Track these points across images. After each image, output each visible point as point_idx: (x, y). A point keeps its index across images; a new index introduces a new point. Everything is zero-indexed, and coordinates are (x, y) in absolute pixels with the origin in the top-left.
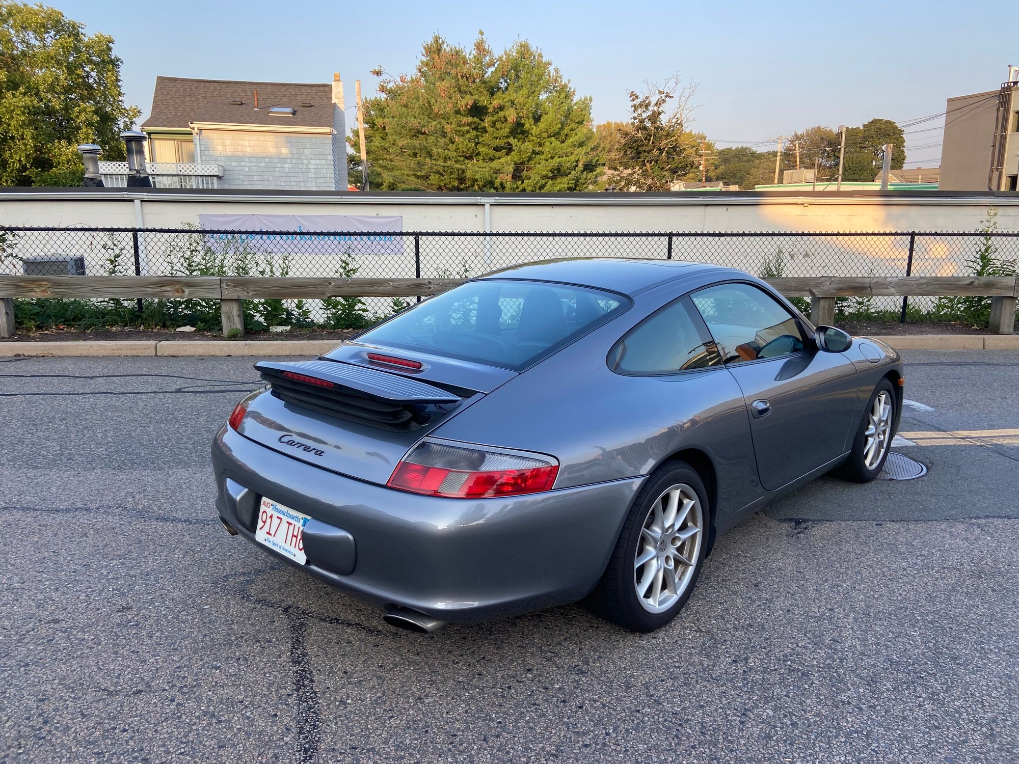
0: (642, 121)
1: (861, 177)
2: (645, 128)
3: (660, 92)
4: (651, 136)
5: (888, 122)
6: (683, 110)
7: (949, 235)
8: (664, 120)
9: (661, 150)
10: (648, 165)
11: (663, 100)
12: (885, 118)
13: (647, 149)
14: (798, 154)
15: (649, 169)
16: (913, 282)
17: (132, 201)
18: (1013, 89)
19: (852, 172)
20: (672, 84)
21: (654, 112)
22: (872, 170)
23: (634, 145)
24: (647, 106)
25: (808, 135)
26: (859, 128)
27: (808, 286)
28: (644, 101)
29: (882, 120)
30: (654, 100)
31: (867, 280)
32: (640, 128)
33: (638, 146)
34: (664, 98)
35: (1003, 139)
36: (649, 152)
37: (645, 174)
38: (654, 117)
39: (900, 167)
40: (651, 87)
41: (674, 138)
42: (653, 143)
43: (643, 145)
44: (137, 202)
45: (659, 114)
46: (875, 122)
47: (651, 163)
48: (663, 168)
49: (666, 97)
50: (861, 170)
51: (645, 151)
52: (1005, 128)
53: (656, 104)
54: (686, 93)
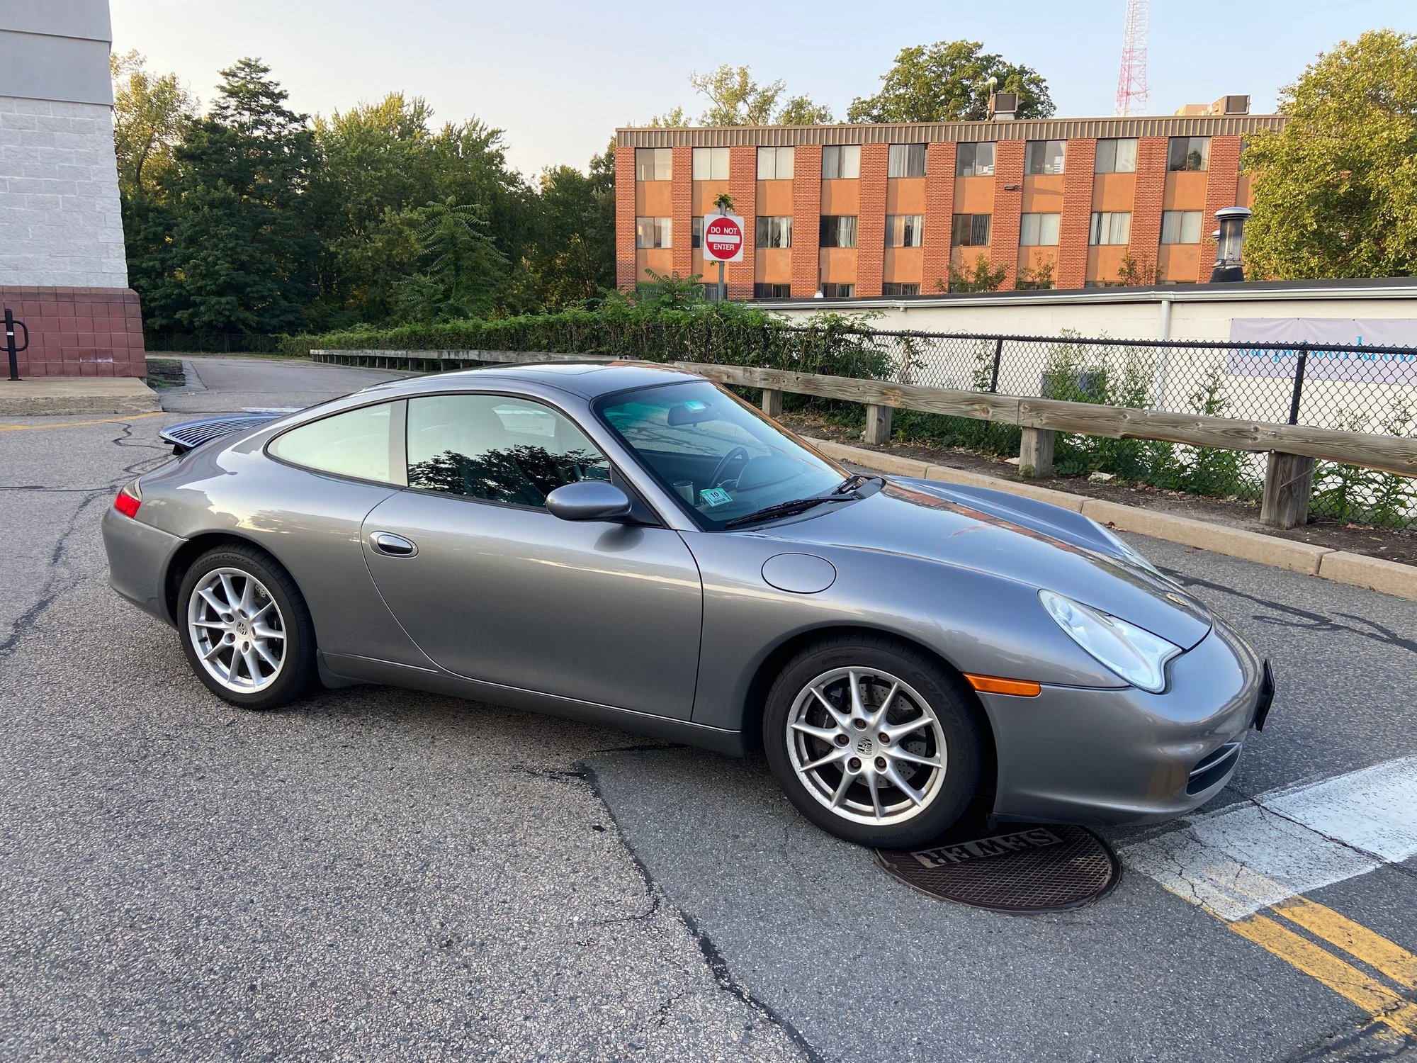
17: (1160, 302)
44: (1165, 304)
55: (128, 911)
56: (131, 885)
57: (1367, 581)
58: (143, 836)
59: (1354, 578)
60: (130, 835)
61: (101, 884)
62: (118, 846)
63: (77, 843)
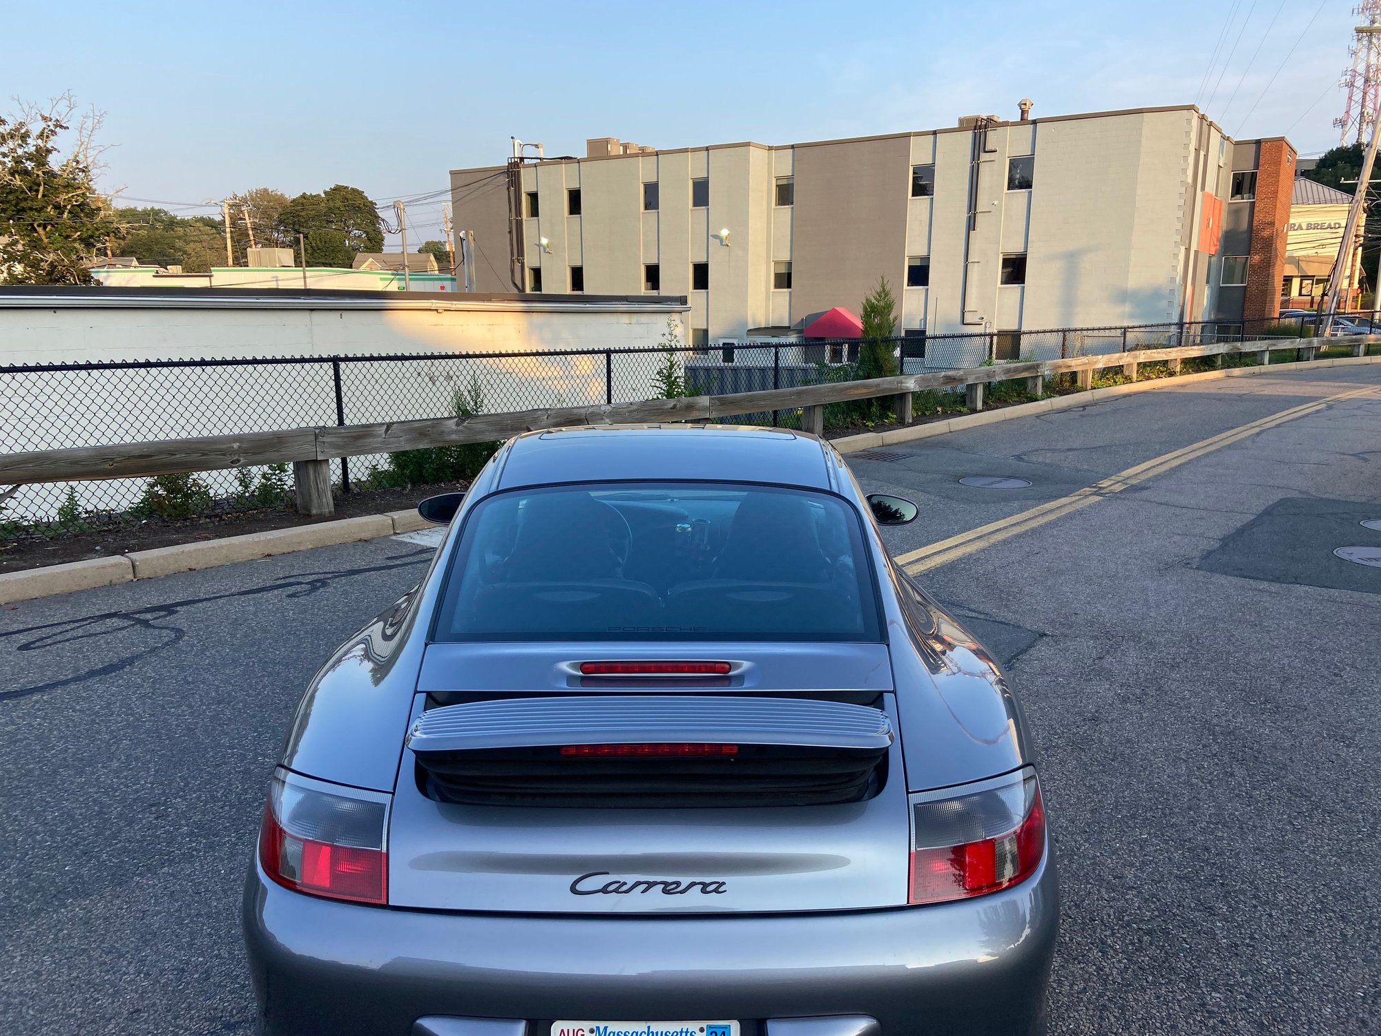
0: (18, 161)
1: (336, 261)
2: (26, 172)
3: (45, 119)
4: (39, 185)
5: (354, 190)
6: (86, 149)
7: (636, 351)
8: (55, 162)
9: (57, 207)
10: (40, 230)
11: (52, 131)
12: (351, 185)
13: (36, 205)
14: (249, 226)
15: (44, 238)
16: (625, 410)
18: (521, 165)
19: (323, 254)
20: (62, 107)
21: (38, 149)
22: (347, 252)
23: (11, 197)
24: (24, 137)
25: (252, 199)
26: (319, 195)
27: (525, 422)
28: (17, 130)
29: (347, 188)
30: (36, 128)
31: (582, 411)
32: (17, 172)
33: (19, 201)
34: (52, 127)
35: (519, 224)
36: (39, 210)
37: (35, 245)
38: (40, 156)
39: (380, 250)
40: (26, 108)
41: (79, 192)
42: (44, 196)
43: (25, 200)
45: (49, 151)
46: (338, 189)
47: (45, 228)
48: (68, 237)
49: (56, 126)
50: (333, 251)
51: (31, 209)
52: (519, 213)
53: (41, 136)
54: (89, 124)
55: (1250, 806)
56: (1238, 820)
57: (184, 565)
58: (1207, 849)
59: (172, 567)
60: (1217, 855)
61: (1259, 830)
62: (1232, 850)
63: (1264, 867)
